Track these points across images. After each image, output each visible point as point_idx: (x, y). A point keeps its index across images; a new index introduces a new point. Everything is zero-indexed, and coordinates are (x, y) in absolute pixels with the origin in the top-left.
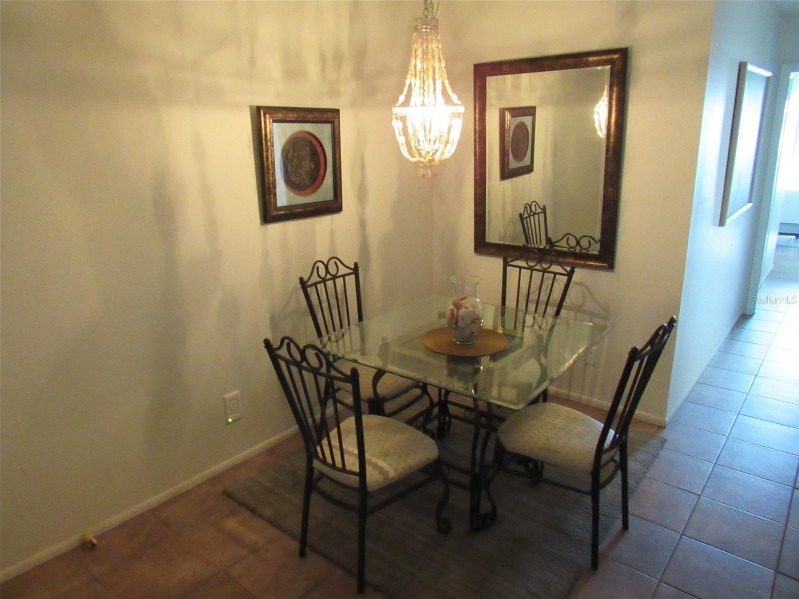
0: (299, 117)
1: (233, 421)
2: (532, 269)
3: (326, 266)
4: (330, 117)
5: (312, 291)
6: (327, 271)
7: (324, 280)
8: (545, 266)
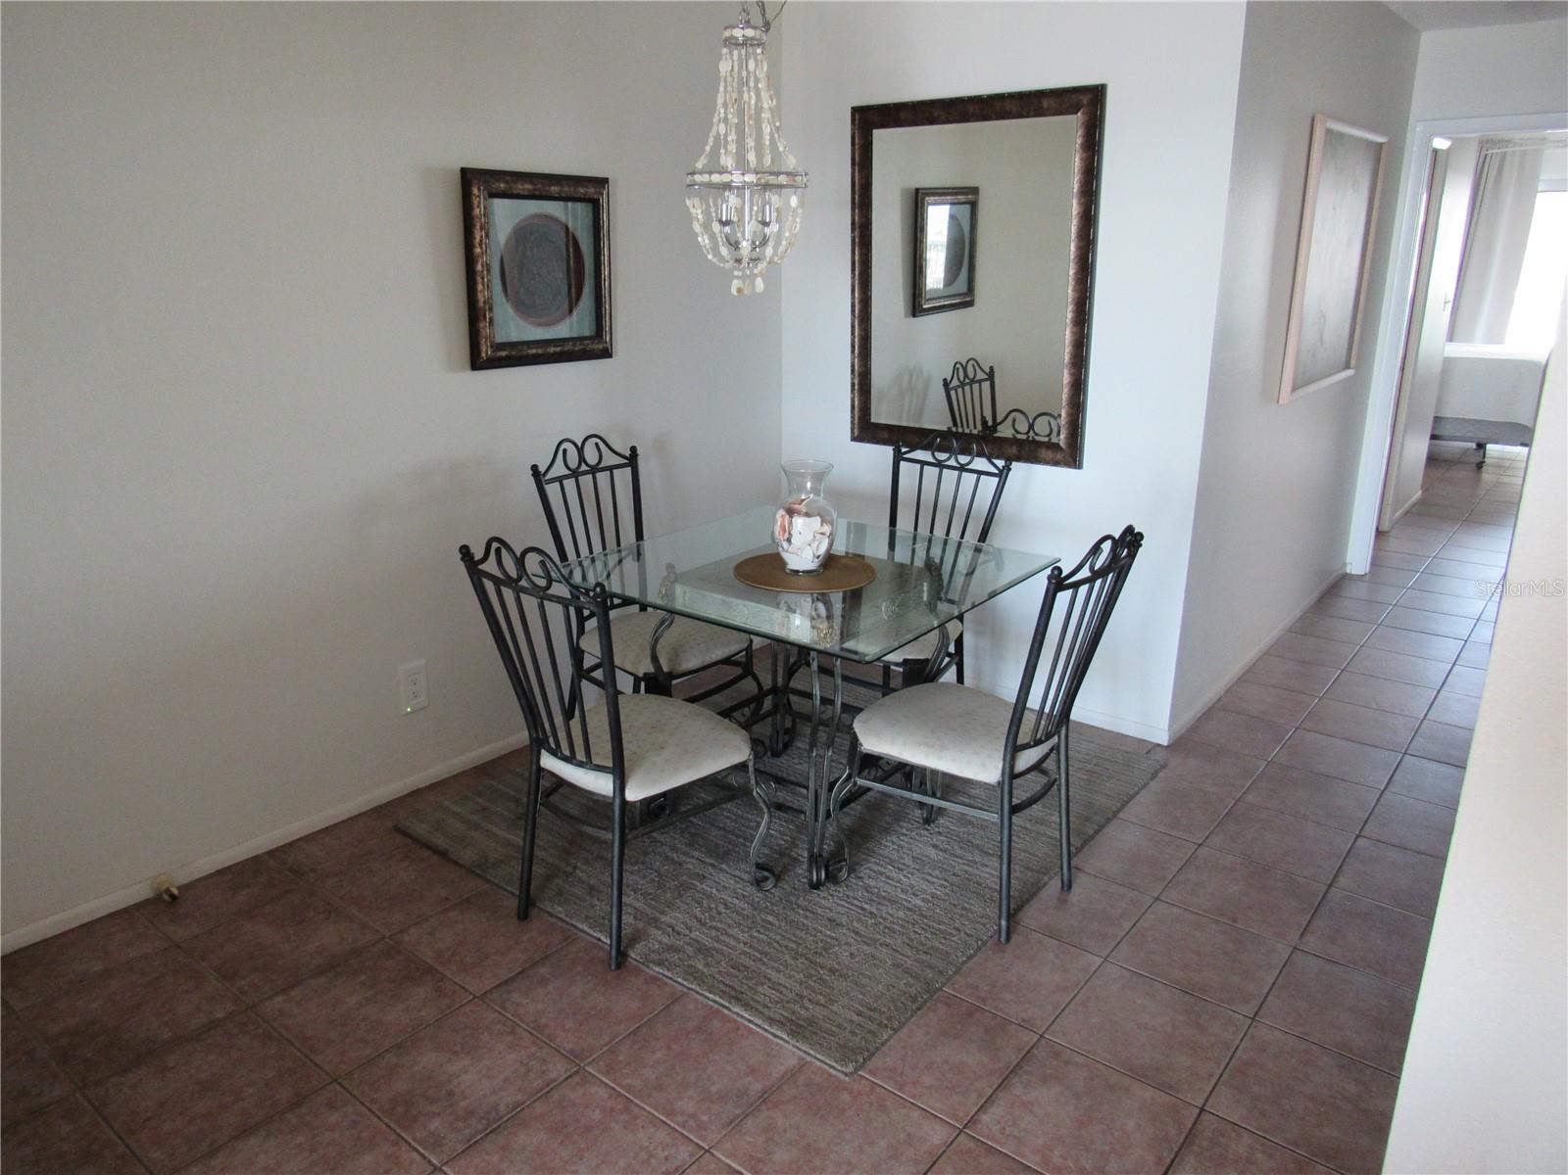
0: (535, 190)
1: (412, 712)
2: (940, 465)
3: (580, 450)
4: (589, 191)
5: (552, 491)
6: (582, 459)
7: (575, 474)
8: (963, 459)
